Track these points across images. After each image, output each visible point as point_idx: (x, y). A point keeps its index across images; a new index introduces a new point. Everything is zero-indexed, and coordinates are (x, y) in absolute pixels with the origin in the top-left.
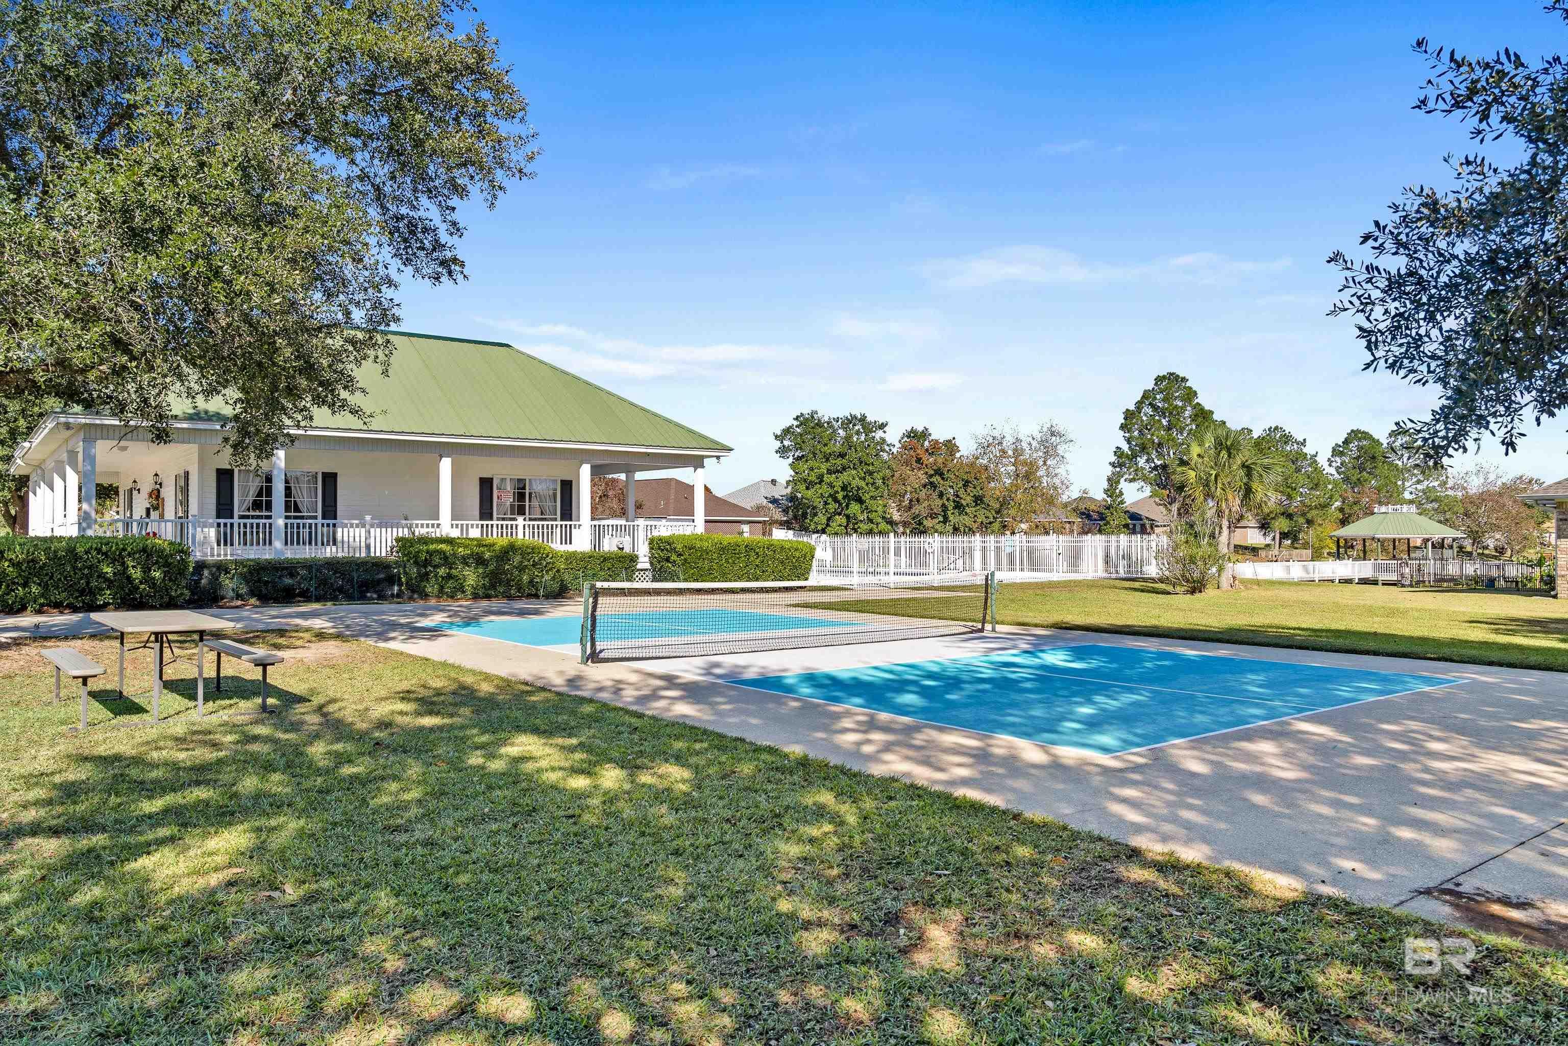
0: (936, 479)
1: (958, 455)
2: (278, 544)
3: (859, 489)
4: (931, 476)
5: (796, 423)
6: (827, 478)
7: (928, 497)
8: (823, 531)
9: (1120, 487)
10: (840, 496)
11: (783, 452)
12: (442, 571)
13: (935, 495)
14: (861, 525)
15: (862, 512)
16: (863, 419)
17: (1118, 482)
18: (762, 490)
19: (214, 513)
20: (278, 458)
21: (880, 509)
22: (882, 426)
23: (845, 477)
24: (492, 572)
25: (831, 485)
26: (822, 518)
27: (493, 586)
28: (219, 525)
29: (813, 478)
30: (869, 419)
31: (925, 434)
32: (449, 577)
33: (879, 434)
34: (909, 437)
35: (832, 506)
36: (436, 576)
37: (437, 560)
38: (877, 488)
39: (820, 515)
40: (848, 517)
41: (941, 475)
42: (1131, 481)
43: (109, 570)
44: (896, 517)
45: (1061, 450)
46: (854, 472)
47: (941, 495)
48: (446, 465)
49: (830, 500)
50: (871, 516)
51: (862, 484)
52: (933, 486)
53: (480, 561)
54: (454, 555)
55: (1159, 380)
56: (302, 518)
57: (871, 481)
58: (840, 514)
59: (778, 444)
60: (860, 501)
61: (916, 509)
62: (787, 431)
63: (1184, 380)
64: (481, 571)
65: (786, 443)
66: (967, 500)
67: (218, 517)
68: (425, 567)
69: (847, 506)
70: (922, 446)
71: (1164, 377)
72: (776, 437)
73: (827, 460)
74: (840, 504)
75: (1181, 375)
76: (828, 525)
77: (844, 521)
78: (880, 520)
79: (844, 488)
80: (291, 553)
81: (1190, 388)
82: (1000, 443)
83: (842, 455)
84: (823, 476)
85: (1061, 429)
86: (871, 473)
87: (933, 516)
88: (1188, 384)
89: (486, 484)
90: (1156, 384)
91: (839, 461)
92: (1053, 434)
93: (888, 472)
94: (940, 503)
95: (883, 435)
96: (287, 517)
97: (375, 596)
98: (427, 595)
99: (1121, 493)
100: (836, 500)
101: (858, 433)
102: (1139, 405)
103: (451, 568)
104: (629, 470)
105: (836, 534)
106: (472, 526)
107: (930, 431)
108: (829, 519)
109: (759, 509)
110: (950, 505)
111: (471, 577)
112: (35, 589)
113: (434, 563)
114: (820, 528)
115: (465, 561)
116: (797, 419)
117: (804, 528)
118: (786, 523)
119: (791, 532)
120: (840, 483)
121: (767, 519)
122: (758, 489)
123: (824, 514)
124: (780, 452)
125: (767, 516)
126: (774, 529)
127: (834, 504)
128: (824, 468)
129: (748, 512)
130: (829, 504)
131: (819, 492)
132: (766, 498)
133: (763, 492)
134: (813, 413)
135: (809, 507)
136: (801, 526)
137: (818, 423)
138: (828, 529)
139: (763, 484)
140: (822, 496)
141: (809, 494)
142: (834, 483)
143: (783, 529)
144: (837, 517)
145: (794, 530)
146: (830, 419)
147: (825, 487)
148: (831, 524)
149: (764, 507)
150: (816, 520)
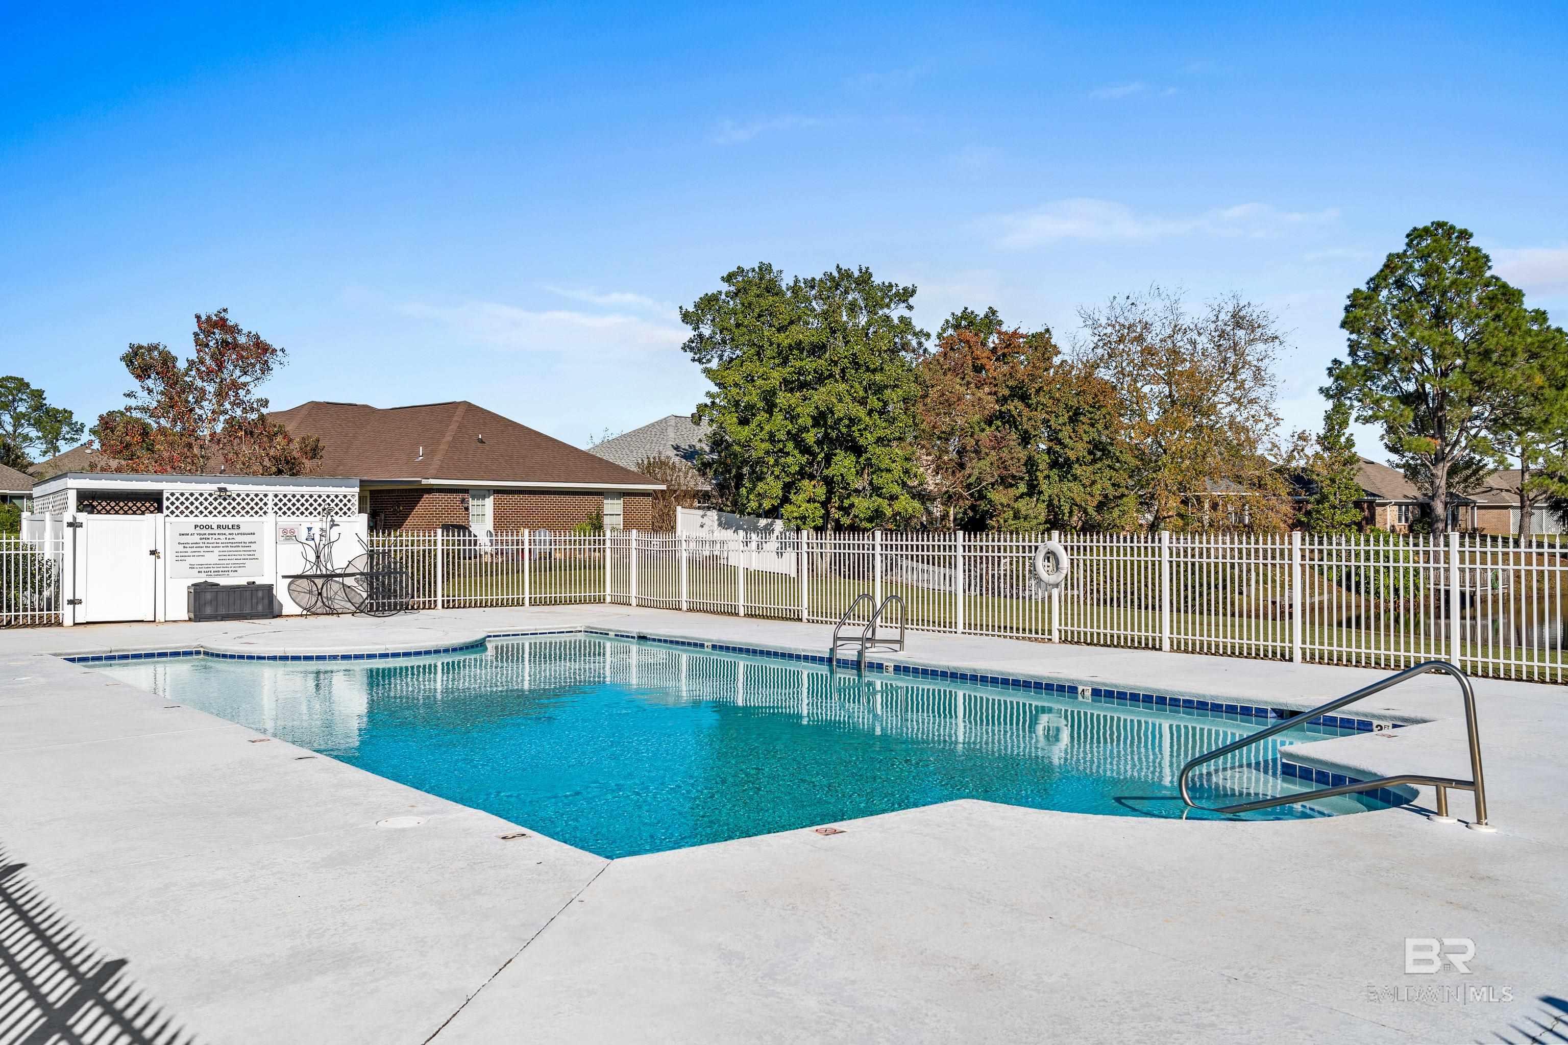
0: (1015, 406)
1: (1057, 360)
3: (853, 421)
4: (1004, 400)
5: (725, 287)
6: (783, 399)
7: (998, 445)
8: (773, 513)
9: (1347, 432)
10: (810, 438)
11: (697, 348)
13: (1014, 436)
14: (856, 500)
15: (859, 473)
16: (865, 278)
17: (1344, 423)
18: (671, 433)
21: (897, 468)
22: (906, 295)
23: (820, 396)
25: (790, 414)
26: (772, 487)
29: (754, 397)
30: (877, 280)
31: (991, 321)
33: (896, 312)
34: (957, 327)
35: (795, 460)
38: (892, 421)
39: (770, 479)
40: (829, 482)
41: (1024, 398)
42: (1367, 420)
44: (932, 483)
45: (1254, 352)
46: (842, 387)
47: (1025, 439)
49: (790, 446)
50: (877, 481)
51: (861, 412)
52: (1010, 420)
55: (1415, 235)
57: (878, 405)
58: (812, 477)
59: (688, 333)
60: (858, 450)
61: (975, 467)
62: (709, 302)
63: (1465, 235)
65: (706, 331)
66: (1078, 449)
69: (828, 459)
70: (984, 344)
71: (1426, 230)
72: (686, 317)
73: (785, 362)
74: (814, 455)
75: (1459, 226)
76: (785, 500)
77: (821, 491)
78: (896, 489)
79: (819, 419)
81: (1478, 250)
82: (1140, 339)
83: (817, 349)
84: (773, 393)
85: (1252, 313)
86: (879, 389)
87: (1005, 482)
88: (1473, 243)
90: (1409, 245)
91: (810, 364)
92: (1238, 325)
93: (915, 390)
94: (1023, 455)
95: (906, 313)
99: (1350, 443)
100: (805, 450)
101: (853, 308)
102: (1376, 283)
105: (803, 520)
107: (1001, 316)
108: (787, 487)
109: (652, 469)
110: (1043, 461)
114: (767, 504)
116: (729, 279)
117: (739, 508)
118: (706, 496)
119: (713, 515)
120: (811, 410)
121: (664, 487)
122: (663, 431)
123: (777, 477)
124: (692, 349)
125: (663, 482)
126: (679, 508)
127: (799, 456)
128: (776, 376)
129: (622, 474)
130: (788, 454)
131: (767, 428)
132: (677, 448)
133: (672, 437)
134: (764, 269)
135: (745, 462)
136: (735, 503)
137: (772, 288)
138: (788, 507)
139: (673, 422)
140: (772, 438)
141: (744, 433)
142: (799, 409)
143: (699, 508)
144: (806, 482)
145: (721, 510)
146: (797, 281)
147: (779, 417)
148: (792, 496)
149: (663, 464)
150: (761, 487)
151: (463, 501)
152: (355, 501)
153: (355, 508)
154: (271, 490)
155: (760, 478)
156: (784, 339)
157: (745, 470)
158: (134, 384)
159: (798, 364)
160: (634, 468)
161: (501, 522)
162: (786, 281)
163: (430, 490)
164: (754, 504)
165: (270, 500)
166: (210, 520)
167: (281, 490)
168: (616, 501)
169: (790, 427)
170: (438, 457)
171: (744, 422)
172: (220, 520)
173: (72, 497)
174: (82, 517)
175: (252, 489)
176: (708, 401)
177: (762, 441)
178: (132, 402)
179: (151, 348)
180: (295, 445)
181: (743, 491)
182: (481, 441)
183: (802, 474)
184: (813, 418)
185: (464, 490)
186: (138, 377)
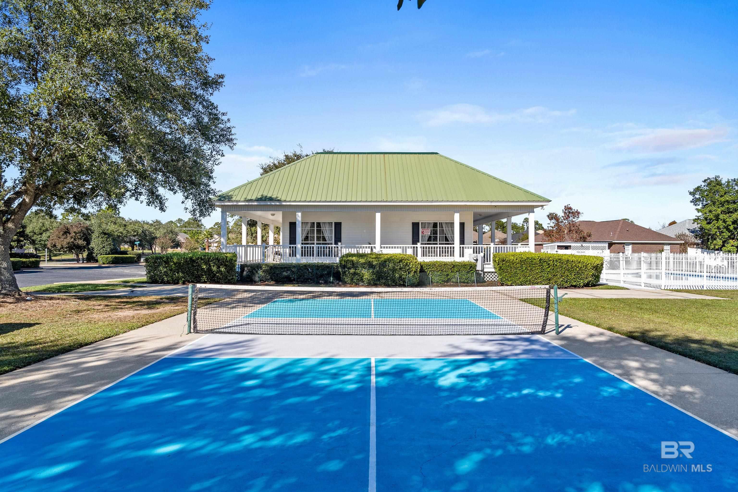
2: (298, 256)
5: (703, 184)
6: (721, 217)
8: (720, 249)
10: (731, 228)
11: (695, 202)
12: (352, 271)
19: (288, 241)
20: (298, 216)
24: (377, 272)
25: (724, 221)
26: (719, 242)
27: (379, 279)
28: (290, 247)
29: (711, 216)
32: (355, 274)
35: (726, 234)
36: (349, 273)
37: (349, 265)
39: (718, 239)
43: (205, 267)
48: (378, 216)
49: (725, 230)
53: (370, 265)
54: (358, 262)
56: (326, 244)
59: (691, 198)
62: (698, 189)
64: (371, 271)
65: (697, 196)
67: (290, 244)
68: (344, 269)
72: (690, 193)
74: (733, 232)
76: (723, 246)
77: (735, 243)
80: (304, 261)
84: (718, 215)
89: (415, 226)
96: (302, 244)
97: (323, 282)
98: (346, 283)
100: (729, 231)
103: (356, 269)
104: (509, 216)
105: (729, 251)
106: (409, 247)
108: (724, 242)
109: (680, 236)
111: (366, 274)
112: (181, 274)
113: (348, 267)
114: (717, 247)
115: (363, 265)
116: (705, 181)
117: (708, 248)
118: (697, 244)
119: (700, 250)
120: (731, 220)
121: (683, 242)
122: (684, 225)
123: (720, 239)
124: (693, 202)
125: (683, 240)
126: (689, 248)
127: (728, 233)
128: (719, 211)
129: (669, 238)
130: (724, 232)
131: (717, 225)
132: (689, 230)
133: (688, 226)
134: (716, 178)
135: (710, 235)
136: (707, 247)
137: (719, 183)
138: (724, 248)
139: (688, 222)
140: (718, 228)
141: (708, 227)
142: (727, 220)
143: (696, 248)
144: (731, 241)
145: (702, 248)
146: (728, 180)
147: (720, 222)
148: (726, 245)
149: (683, 235)
150: (715, 242)
151: (623, 246)
152: (607, 247)
153: (607, 248)
154: (591, 245)
155: (715, 239)
156: (723, 199)
157: (710, 237)
158: (549, 221)
159: (727, 206)
160: (674, 237)
161: (634, 251)
162: (723, 182)
163: (615, 243)
164: (713, 247)
165: (590, 247)
166: (579, 251)
167: (592, 245)
168: (668, 246)
169: (724, 225)
170: (616, 235)
171: (709, 223)
172: (581, 251)
173: (556, 247)
174: (558, 250)
175: (587, 245)
176: (697, 218)
177: (715, 229)
178: (549, 225)
179: (553, 214)
180: (585, 234)
181: (709, 243)
182: (628, 231)
183: (730, 237)
184: (732, 222)
185: (624, 243)
186: (550, 220)
